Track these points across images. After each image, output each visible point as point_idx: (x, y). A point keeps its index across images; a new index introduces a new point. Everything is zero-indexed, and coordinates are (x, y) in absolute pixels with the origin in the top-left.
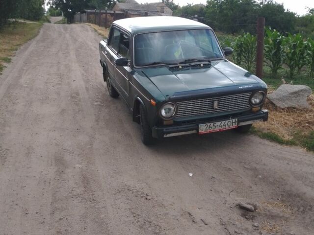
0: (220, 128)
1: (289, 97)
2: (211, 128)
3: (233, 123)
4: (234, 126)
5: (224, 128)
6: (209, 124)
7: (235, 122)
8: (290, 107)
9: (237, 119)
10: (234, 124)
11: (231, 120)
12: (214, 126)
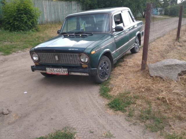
0: (57, 73)
6: (51, 69)
7: (66, 71)
12: (53, 70)
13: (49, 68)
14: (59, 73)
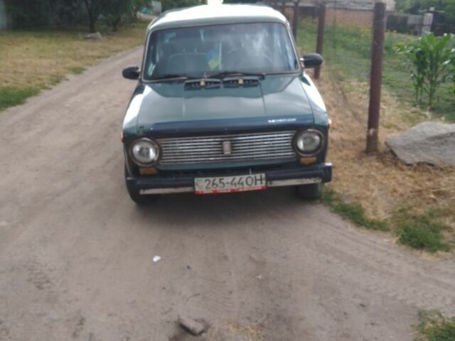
0: (234, 187)
1: (426, 144)
2: (217, 185)
3: (256, 180)
4: (259, 186)
5: (239, 188)
6: (211, 179)
7: (261, 180)
8: (423, 163)
9: (263, 175)
10: (259, 182)
11: (253, 176)
12: (220, 182)
13: (204, 179)
14: (238, 186)
